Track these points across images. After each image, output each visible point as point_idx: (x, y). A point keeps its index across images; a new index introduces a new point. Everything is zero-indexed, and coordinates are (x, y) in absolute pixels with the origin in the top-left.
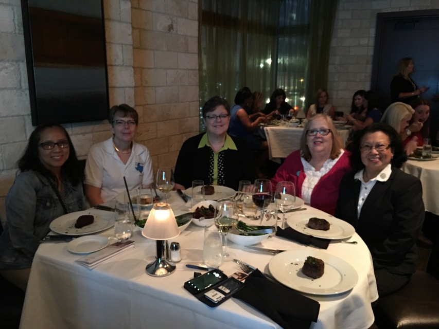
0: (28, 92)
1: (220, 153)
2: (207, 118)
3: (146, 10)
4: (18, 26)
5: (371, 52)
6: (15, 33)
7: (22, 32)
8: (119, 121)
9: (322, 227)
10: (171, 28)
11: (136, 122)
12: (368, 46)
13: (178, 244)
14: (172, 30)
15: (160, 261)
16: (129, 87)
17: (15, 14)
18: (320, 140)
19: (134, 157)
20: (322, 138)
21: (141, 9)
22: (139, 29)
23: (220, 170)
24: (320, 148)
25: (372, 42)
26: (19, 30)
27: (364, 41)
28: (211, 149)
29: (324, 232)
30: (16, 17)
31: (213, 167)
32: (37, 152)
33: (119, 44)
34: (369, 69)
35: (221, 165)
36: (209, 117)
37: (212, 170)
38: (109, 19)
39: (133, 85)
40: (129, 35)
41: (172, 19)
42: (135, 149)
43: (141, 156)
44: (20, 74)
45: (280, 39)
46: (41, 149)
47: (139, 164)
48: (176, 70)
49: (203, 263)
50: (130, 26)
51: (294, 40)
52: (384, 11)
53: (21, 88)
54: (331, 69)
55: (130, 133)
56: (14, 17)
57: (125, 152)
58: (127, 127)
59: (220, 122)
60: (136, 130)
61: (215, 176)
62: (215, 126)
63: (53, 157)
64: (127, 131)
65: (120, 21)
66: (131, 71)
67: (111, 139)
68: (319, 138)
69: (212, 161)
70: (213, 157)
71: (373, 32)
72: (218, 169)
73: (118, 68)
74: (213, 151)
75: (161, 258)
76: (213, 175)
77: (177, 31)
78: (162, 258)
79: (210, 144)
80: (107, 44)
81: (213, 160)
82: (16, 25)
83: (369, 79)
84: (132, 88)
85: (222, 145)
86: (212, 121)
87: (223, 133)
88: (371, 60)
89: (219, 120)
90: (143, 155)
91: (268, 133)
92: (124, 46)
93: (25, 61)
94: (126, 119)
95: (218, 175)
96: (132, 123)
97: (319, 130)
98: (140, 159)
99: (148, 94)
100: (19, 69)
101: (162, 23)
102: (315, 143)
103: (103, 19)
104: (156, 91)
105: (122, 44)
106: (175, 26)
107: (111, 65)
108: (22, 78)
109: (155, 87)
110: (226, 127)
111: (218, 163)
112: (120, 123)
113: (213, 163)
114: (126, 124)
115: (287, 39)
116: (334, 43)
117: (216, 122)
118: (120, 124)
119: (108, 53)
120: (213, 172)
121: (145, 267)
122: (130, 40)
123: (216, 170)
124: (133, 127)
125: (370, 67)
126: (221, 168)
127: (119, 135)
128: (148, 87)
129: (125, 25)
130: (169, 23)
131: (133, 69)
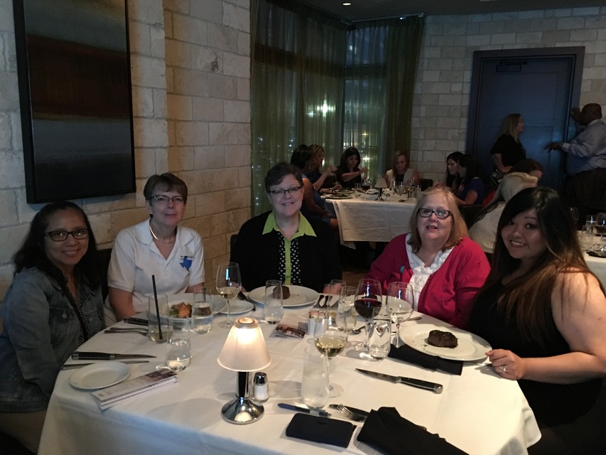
0: (21, 155)
1: (293, 240)
2: (272, 193)
3: (182, 41)
4: (10, 61)
5: (466, 102)
6: (5, 70)
7: (16, 69)
8: (161, 197)
9: (448, 343)
10: (215, 66)
11: (185, 199)
12: (462, 93)
13: (265, 374)
14: (216, 69)
15: (242, 401)
16: (161, 147)
17: (6, 43)
18: (435, 224)
19: (179, 249)
20: (438, 222)
21: (176, 40)
22: (174, 68)
23: (293, 263)
24: (433, 235)
25: (467, 89)
26: (11, 66)
27: (457, 88)
28: (281, 234)
29: (451, 349)
30: (7, 48)
31: (284, 259)
32: (43, 242)
33: (148, 88)
34: (464, 123)
35: (294, 256)
36: (273, 192)
37: (283, 263)
38: (136, 53)
39: (167, 144)
40: (162, 75)
41: (216, 55)
42: (180, 235)
43: (189, 246)
44: (11, 129)
45: (347, 82)
46: (48, 239)
47: (186, 257)
48: (222, 124)
49: (302, 401)
50: (164, 63)
51: (365, 84)
52: (482, 49)
53: (12, 149)
54: (415, 122)
55: (175, 215)
56: (4, 48)
57: (167, 241)
58: (171, 206)
59: (290, 198)
60: (184, 209)
61: (288, 273)
62: (283, 204)
63: (67, 251)
64: (170, 212)
65: (150, 57)
66: (165, 125)
67: (147, 223)
68: (435, 221)
69: (282, 252)
70: (284, 245)
71: (468, 75)
72: (292, 262)
73: (146, 121)
74: (283, 237)
75: (243, 396)
76: (285, 271)
77: (223, 71)
78: (246, 395)
79: (279, 228)
80: (132, 87)
81: (284, 250)
82: (7, 59)
83: (464, 136)
84: (166, 148)
85: (295, 228)
86: (279, 198)
87: (296, 213)
88: (465, 111)
89: (288, 195)
90: (193, 243)
91: (338, 208)
92: (154, 90)
93: (19, 110)
94: (170, 195)
95: (292, 271)
96: (178, 199)
97: (434, 210)
98: (187, 250)
99: (184, 156)
100: (10, 122)
101: (202, 59)
102: (427, 227)
103: (128, 54)
104: (194, 152)
105: (153, 88)
106: (220, 64)
107: (137, 117)
108: (14, 135)
109: (194, 146)
110: (299, 204)
111: (291, 255)
112: (161, 199)
113: (284, 254)
114: (171, 201)
115: (356, 82)
116: (418, 89)
117: (284, 198)
118: (161, 202)
119: (134, 100)
120: (284, 266)
121: (220, 410)
122: (162, 83)
123: (288, 264)
124: (179, 206)
125: (464, 121)
126: (295, 261)
127: (160, 217)
128: (184, 146)
129: (156, 61)
130: (213, 59)
131: (166, 123)
